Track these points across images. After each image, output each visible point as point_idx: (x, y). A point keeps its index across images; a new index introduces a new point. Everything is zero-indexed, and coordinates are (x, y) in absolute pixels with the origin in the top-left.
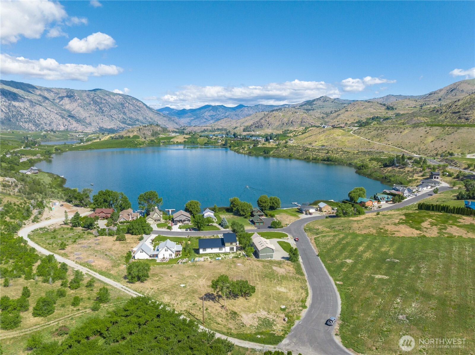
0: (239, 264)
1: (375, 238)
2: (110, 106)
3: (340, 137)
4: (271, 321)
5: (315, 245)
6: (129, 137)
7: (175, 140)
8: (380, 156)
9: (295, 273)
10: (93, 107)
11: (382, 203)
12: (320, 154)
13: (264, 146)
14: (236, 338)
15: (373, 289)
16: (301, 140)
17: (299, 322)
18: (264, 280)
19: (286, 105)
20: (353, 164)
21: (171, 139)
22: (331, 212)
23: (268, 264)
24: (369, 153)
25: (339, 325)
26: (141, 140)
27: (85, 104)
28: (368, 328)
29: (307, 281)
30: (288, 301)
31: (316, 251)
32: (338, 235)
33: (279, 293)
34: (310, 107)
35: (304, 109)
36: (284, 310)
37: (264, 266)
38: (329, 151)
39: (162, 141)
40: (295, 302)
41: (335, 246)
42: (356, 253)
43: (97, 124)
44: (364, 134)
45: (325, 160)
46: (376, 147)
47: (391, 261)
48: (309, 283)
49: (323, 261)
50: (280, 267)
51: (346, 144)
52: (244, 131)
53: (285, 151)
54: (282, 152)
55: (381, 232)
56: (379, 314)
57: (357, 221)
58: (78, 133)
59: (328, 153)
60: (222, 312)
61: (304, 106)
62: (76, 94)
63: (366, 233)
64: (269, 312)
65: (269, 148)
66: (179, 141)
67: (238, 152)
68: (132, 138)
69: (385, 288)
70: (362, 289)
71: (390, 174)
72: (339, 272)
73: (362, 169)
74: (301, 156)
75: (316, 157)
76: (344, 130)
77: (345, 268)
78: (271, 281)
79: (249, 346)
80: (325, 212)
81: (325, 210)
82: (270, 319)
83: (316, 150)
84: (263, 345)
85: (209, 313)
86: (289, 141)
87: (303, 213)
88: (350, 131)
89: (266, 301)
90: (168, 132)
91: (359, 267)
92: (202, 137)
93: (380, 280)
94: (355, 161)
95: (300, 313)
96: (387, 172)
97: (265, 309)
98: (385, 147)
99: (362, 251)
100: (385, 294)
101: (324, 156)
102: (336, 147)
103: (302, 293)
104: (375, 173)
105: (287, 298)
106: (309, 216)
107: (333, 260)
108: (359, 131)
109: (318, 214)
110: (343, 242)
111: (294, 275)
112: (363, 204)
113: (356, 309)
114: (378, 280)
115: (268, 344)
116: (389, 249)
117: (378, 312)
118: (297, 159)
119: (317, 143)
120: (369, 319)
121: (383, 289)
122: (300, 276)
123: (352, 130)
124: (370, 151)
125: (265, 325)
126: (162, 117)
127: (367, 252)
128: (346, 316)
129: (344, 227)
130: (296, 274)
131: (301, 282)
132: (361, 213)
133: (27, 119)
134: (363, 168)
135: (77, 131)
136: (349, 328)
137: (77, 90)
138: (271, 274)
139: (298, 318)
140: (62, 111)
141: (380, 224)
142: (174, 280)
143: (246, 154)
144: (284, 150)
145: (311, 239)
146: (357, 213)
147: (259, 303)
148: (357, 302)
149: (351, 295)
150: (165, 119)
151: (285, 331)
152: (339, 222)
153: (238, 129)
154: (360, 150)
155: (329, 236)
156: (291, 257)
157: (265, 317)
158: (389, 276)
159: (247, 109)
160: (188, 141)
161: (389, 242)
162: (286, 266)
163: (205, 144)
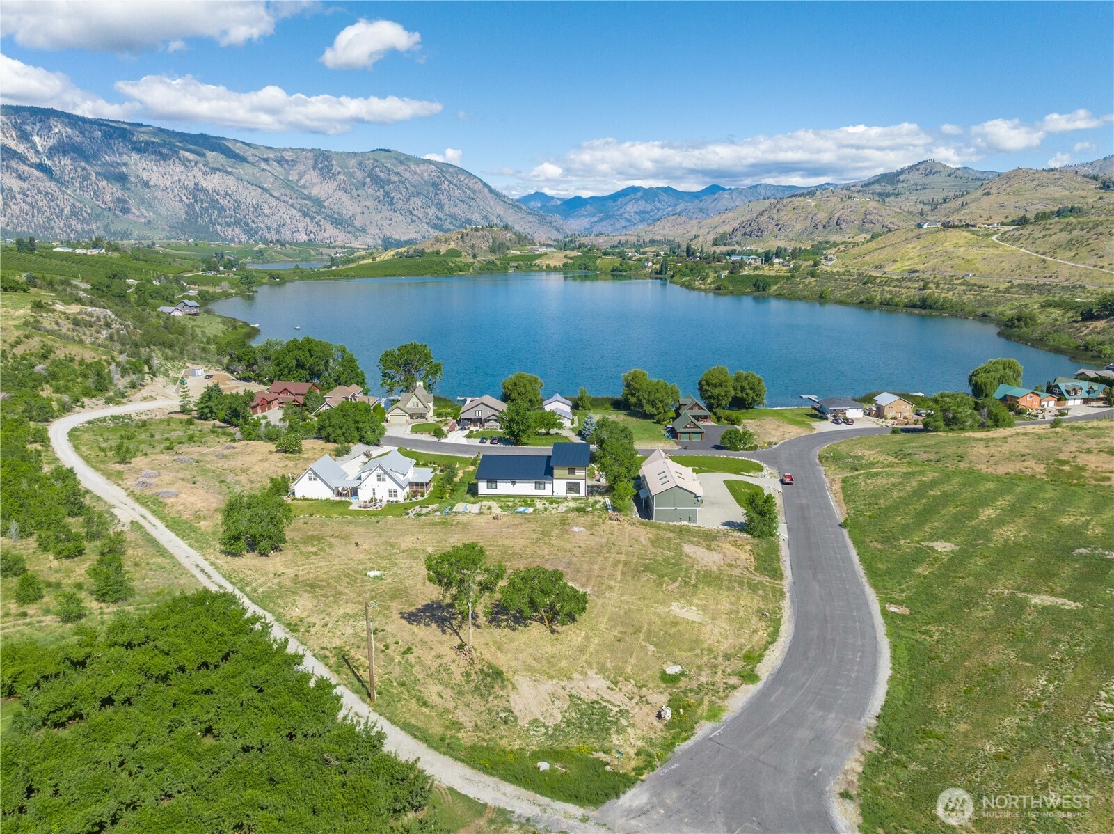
0: (576, 529)
1: (1041, 488)
2: (407, 189)
3: (962, 249)
4: (613, 713)
5: (842, 496)
6: (438, 253)
7: (543, 262)
8: (1074, 296)
9: (752, 569)
10: (371, 191)
11: (1070, 403)
12: (903, 291)
13: (757, 272)
14: (462, 761)
15: (1017, 638)
16: (855, 258)
17: (714, 729)
18: (639, 579)
19: (828, 184)
20: (993, 315)
21: (534, 260)
22: (911, 421)
23: (671, 535)
24: (1041, 289)
25: (862, 759)
26: (462, 259)
27: (352, 184)
28: (981, 783)
29: (788, 595)
30: (698, 651)
31: (840, 512)
32: (921, 473)
33: (675, 624)
34: (889, 188)
35: (873, 194)
36: (673, 679)
37: (656, 542)
38: (929, 283)
39: (512, 263)
40: (720, 659)
41: (904, 502)
42: (970, 524)
43: (378, 231)
44: (1030, 240)
45: (914, 306)
46: (1064, 272)
47: (1093, 556)
48: (792, 602)
49: (855, 542)
50: (709, 548)
51: (978, 265)
52: (714, 244)
53: (810, 284)
54: (801, 286)
55: (1063, 470)
56: (1035, 733)
57: (987, 441)
58: (334, 247)
59: (925, 288)
60: (453, 667)
61: (873, 187)
62: (334, 162)
63: (1010, 471)
64: (615, 683)
65: (769, 277)
66: (553, 263)
67: (689, 287)
68: (444, 255)
69: (1066, 639)
70: (975, 636)
71: (1099, 338)
72: (904, 578)
73: (1018, 327)
74: (851, 295)
75: (891, 298)
76: (973, 233)
77: (925, 565)
78: (660, 584)
79: (494, 799)
80: (894, 418)
81: (892, 414)
82: (610, 707)
83: (892, 280)
84: (546, 800)
85: (410, 664)
86: (823, 261)
87: (827, 419)
88: (992, 235)
89: (617, 644)
90: (530, 244)
91: (976, 565)
92: (609, 254)
93: (1045, 610)
94: (1000, 309)
95: (727, 697)
96: (1092, 332)
97: (608, 670)
98: (1088, 274)
99: (990, 520)
100: (1062, 661)
101: (914, 296)
102: (947, 275)
103: (755, 631)
104: (1056, 336)
105: (697, 641)
106: (843, 427)
107: (889, 540)
108: (1018, 233)
109: (872, 423)
110: (931, 493)
111: (748, 575)
112: (1010, 403)
113: (942, 704)
114: (1039, 612)
115: (566, 801)
116: (1088, 522)
117: (1030, 725)
118: (841, 302)
119: (898, 265)
120: (990, 748)
121: (1055, 642)
122: (765, 579)
123: (995, 233)
124: (1045, 284)
125: (586, 726)
126: (524, 215)
127: (1009, 523)
128: (896, 727)
129: (941, 455)
130: (755, 570)
131: (765, 598)
132: (1001, 423)
133: (231, 217)
134: (1022, 322)
135: (334, 244)
136: (903, 775)
137: (337, 153)
138: (669, 563)
139: (713, 714)
140: (304, 199)
141: (1060, 450)
142: (362, 556)
143: (710, 290)
144: (807, 282)
145: (832, 481)
146: (990, 423)
147: (592, 648)
148: (951, 680)
149: (931, 651)
150: (531, 218)
151: (650, 755)
152: (928, 443)
153: (700, 239)
154: (1016, 282)
155: (890, 475)
156: (751, 520)
157: (594, 697)
158: (1082, 601)
159: (730, 194)
160: (573, 265)
161: (1086, 500)
162: (728, 546)
163: (614, 270)
